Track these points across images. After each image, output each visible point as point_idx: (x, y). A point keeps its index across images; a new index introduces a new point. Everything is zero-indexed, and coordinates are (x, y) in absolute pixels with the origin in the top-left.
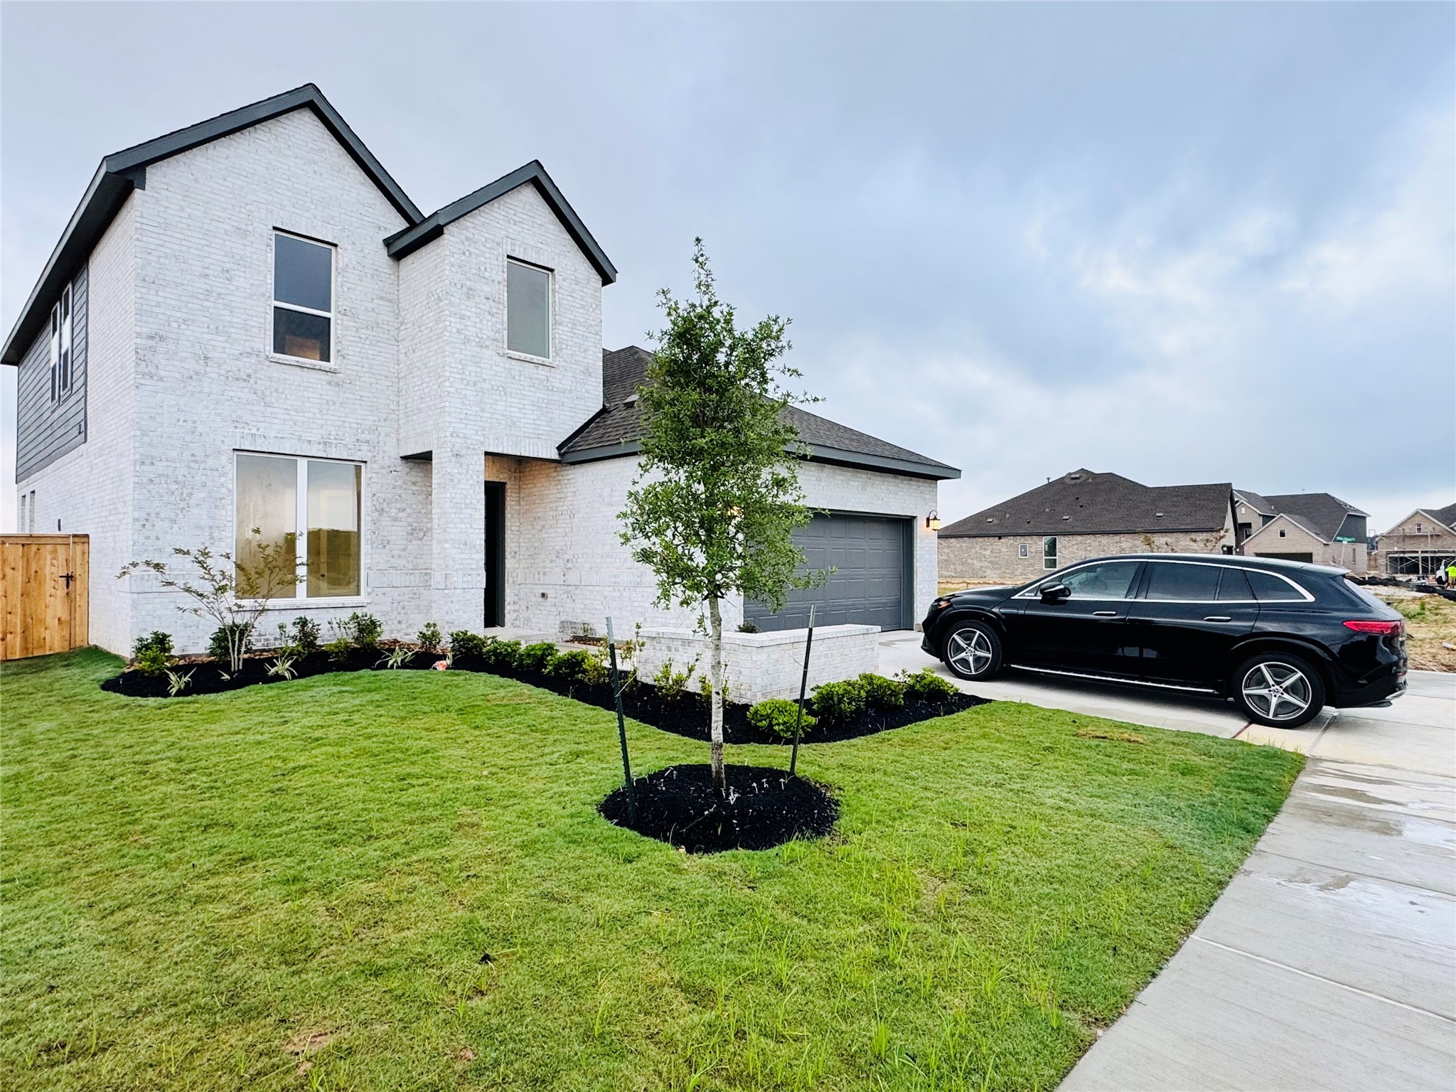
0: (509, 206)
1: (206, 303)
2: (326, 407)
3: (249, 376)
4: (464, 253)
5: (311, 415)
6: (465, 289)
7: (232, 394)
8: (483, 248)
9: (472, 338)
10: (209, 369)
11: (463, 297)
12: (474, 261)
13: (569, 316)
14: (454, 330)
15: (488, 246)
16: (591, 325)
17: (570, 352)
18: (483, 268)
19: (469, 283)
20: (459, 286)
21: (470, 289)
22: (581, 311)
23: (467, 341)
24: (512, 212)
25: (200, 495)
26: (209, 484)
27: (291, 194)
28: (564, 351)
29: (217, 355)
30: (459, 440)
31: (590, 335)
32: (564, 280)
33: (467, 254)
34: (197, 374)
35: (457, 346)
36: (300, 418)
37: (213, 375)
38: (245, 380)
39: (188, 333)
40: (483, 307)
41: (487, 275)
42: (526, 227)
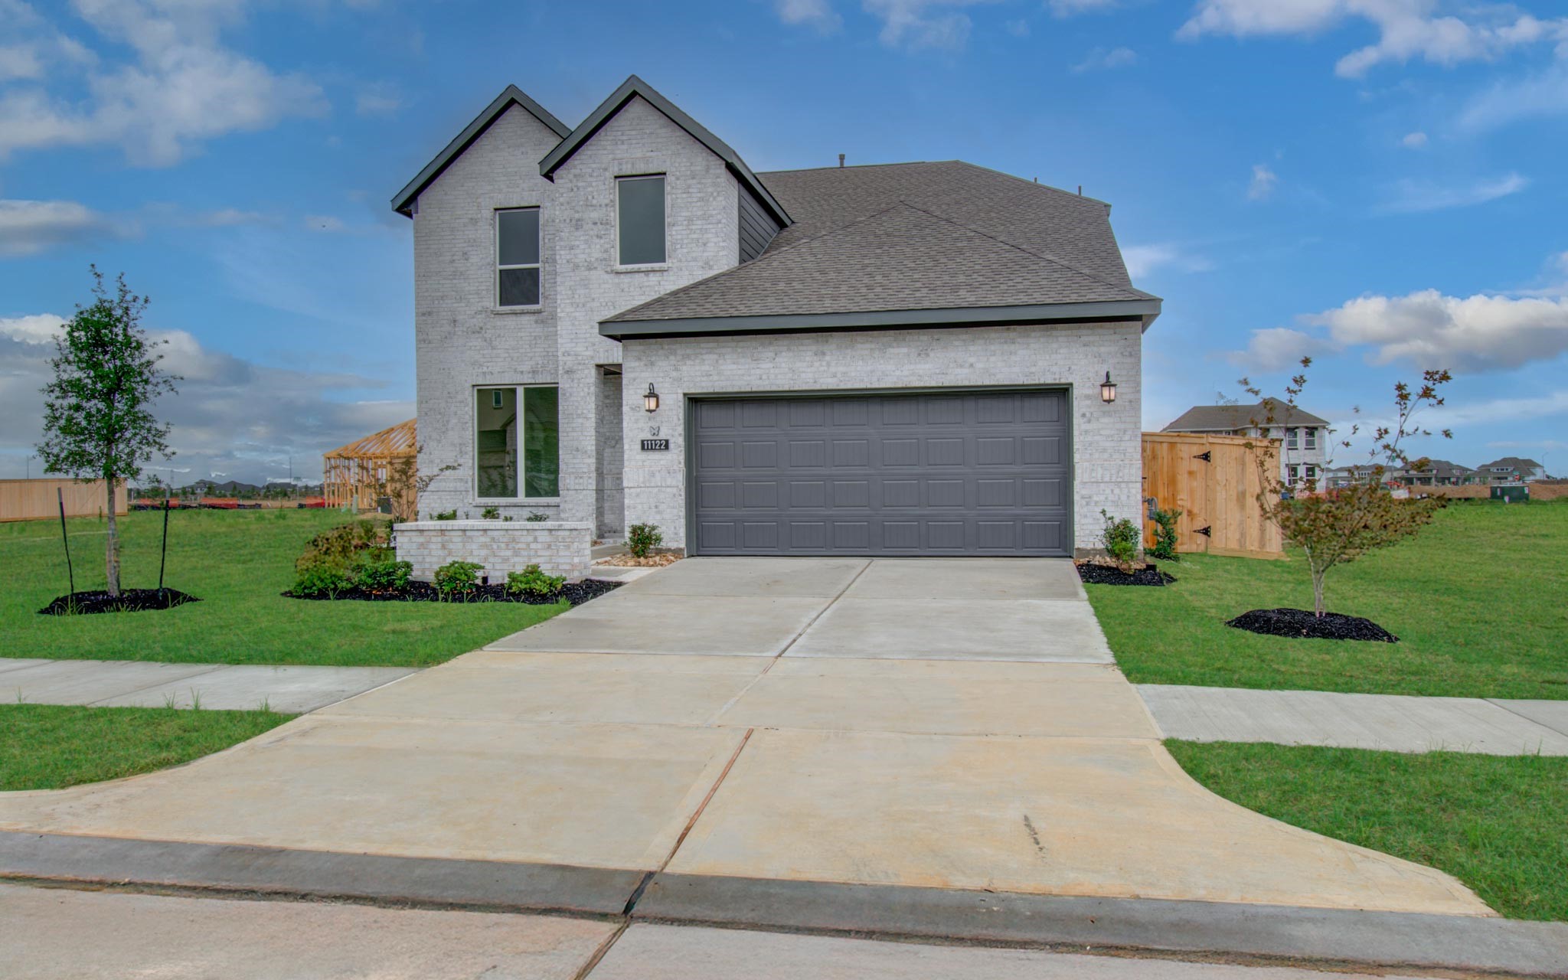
0: (616, 129)
1: (455, 281)
2: (534, 342)
3: (481, 328)
4: (572, 190)
5: (524, 351)
6: (574, 222)
7: (471, 344)
8: (589, 179)
9: (581, 264)
10: (457, 329)
11: (572, 229)
12: (582, 193)
13: (684, 214)
14: (565, 261)
15: (595, 174)
16: (712, 216)
17: (685, 250)
18: (590, 197)
19: (577, 216)
20: (568, 221)
21: (578, 220)
22: (699, 204)
23: (576, 267)
24: (620, 133)
25: (454, 421)
26: (459, 412)
27: (505, 178)
28: (679, 251)
29: (461, 317)
30: (570, 358)
31: (711, 226)
32: (678, 179)
33: (575, 189)
34: (449, 333)
35: (566, 274)
36: (516, 355)
37: (460, 333)
38: (479, 332)
39: (444, 306)
40: (591, 233)
41: (594, 202)
42: (634, 141)
